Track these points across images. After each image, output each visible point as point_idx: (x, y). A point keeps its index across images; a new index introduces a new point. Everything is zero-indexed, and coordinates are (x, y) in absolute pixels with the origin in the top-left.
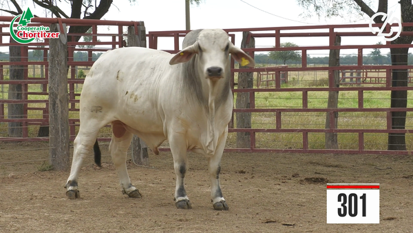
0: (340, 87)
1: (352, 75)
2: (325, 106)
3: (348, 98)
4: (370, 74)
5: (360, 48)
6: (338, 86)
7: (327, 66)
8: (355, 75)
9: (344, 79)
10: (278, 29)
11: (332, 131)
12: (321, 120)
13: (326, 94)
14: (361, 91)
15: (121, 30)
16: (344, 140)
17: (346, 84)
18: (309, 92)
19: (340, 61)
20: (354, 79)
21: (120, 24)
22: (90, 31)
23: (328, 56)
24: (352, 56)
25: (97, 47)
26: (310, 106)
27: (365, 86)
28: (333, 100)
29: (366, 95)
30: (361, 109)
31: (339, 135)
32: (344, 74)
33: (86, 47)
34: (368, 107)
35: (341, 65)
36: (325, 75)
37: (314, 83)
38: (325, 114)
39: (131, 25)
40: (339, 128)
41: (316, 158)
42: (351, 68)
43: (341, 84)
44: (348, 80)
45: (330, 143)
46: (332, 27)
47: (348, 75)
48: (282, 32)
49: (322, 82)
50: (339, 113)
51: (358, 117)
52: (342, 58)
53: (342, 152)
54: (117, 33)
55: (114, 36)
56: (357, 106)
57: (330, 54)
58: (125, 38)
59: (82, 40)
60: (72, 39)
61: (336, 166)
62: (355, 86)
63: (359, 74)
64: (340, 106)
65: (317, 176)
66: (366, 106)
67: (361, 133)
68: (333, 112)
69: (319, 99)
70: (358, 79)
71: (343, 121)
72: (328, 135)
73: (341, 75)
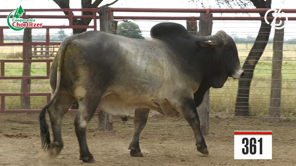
0: (33, 59)
1: (42, 49)
2: (20, 74)
3: (38, 69)
4: (56, 49)
5: (48, 28)
6: (31, 58)
7: (22, 42)
8: (44, 49)
9: (35, 52)
11: (25, 94)
12: (17, 86)
13: (21, 65)
14: (48, 62)
16: (36, 102)
17: (37, 57)
18: (5, 64)
19: (33, 38)
20: (44, 53)
23: (23, 34)
24: (42, 34)
26: (6, 74)
28: (27, 70)
31: (32, 98)
32: (35, 49)
35: (33, 41)
36: (20, 49)
37: (11, 55)
38: (20, 81)
40: (31, 92)
41: (13, 117)
42: (41, 44)
43: (33, 57)
44: (39, 54)
45: (24, 104)
47: (39, 49)
49: (18, 55)
50: (32, 80)
52: (34, 36)
53: (34, 112)
56: (45, 75)
57: (25, 33)
61: (29, 123)
62: (44, 58)
63: (48, 49)
64: (32, 75)
67: (49, 96)
68: (26, 79)
69: (15, 69)
70: (47, 53)
71: (35, 87)
72: (23, 98)
73: (33, 49)
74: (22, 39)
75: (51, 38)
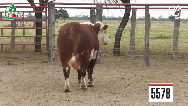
0: (16, 27)
1: (20, 23)
2: (10, 35)
3: (19, 32)
4: (27, 23)
5: (23, 12)
6: (15, 27)
8: (22, 23)
9: (17, 24)
11: (13, 45)
12: (9, 40)
13: (10, 30)
14: (24, 29)
16: (18, 48)
17: (18, 26)
18: (3, 29)
20: (22, 25)
26: (4, 35)
27: (26, 27)
28: (13, 33)
29: (26, 30)
30: (24, 36)
31: (16, 46)
32: (17, 23)
34: (27, 35)
36: (10, 23)
37: (6, 26)
38: (10, 38)
40: (16, 43)
41: (7, 55)
42: (20, 20)
44: (19, 25)
45: (12, 49)
47: (19, 23)
49: (9, 25)
50: (16, 38)
51: (23, 39)
53: (17, 53)
56: (22, 35)
61: (15, 58)
62: (22, 27)
63: (23, 22)
64: (16, 35)
66: (26, 35)
67: (24, 45)
68: (13, 38)
69: (8, 32)
70: (23, 24)
71: (17, 41)
72: (11, 46)
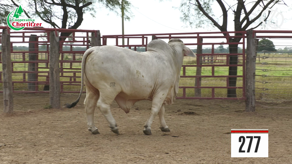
0: (203, 64)
1: (208, 58)
2: (195, 74)
3: (206, 71)
4: (218, 58)
5: (213, 44)
6: (201, 64)
8: (210, 58)
9: (204, 60)
10: (170, 34)
11: (198, 87)
12: (192, 82)
13: (195, 68)
14: (213, 66)
15: (87, 35)
16: (205, 92)
17: (205, 63)
18: (186, 67)
19: (203, 51)
20: (210, 61)
21: (87, 31)
22: (71, 35)
23: (196, 48)
24: (209, 49)
25: (75, 43)
26: (187, 74)
27: (215, 64)
28: (199, 72)
29: (216, 69)
30: (213, 76)
31: (202, 90)
32: (204, 58)
33: (69, 43)
34: (217, 75)
35: (203, 53)
36: (195, 59)
37: (189, 62)
38: (194, 79)
39: (93, 32)
40: (202, 86)
41: (190, 102)
42: (208, 55)
44: (206, 61)
45: (197, 94)
46: (198, 33)
47: (206, 58)
48: (172, 36)
49: (193, 62)
50: (202, 78)
51: (211, 80)
53: (203, 99)
54: (86, 36)
55: (84, 38)
56: (211, 75)
57: (198, 48)
58: (90, 39)
59: (67, 39)
60: (62, 40)
61: (200, 106)
62: (210, 64)
63: (212, 58)
64: (202, 75)
65: (191, 111)
66: (216, 74)
67: (213, 88)
68: (198, 78)
69: (191, 71)
70: (212, 60)
71: (204, 82)
72: (196, 90)
73: (203, 58)
74: (196, 51)
75: (215, 51)
